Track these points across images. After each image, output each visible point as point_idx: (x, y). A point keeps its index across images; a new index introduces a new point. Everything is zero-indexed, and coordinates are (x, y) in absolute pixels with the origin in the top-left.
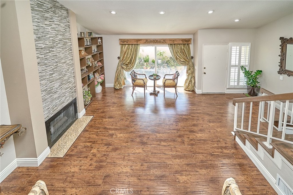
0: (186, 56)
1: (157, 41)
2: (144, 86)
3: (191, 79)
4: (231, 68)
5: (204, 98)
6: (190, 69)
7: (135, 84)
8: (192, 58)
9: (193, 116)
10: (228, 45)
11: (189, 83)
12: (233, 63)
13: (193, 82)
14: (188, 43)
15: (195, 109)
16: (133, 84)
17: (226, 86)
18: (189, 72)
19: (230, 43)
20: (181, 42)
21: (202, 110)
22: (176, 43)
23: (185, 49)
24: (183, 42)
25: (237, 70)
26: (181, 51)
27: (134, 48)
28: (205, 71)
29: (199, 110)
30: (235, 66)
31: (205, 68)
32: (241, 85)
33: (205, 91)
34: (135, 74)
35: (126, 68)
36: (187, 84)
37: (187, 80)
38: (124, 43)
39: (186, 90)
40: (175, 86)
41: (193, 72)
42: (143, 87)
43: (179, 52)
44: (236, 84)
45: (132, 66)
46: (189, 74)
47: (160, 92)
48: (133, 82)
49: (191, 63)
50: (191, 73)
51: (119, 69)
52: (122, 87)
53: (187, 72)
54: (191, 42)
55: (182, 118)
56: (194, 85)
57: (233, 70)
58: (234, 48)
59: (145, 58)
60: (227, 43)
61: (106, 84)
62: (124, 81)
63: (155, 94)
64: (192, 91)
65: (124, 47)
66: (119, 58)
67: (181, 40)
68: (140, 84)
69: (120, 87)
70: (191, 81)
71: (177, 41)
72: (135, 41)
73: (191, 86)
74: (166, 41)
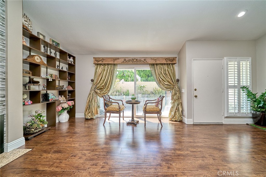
0: (170, 78)
1: (137, 60)
2: (119, 111)
3: (178, 106)
4: (229, 89)
5: (198, 128)
6: (175, 94)
7: (108, 109)
8: (178, 81)
9: (193, 152)
10: (223, 60)
11: (175, 112)
12: (231, 83)
13: (181, 109)
14: (172, 63)
15: (192, 141)
16: (105, 109)
17: (224, 113)
18: (174, 97)
19: (225, 58)
20: (164, 62)
21: (204, 143)
22: (158, 62)
23: (169, 70)
24: (167, 61)
25: (237, 91)
26: (165, 73)
27: (110, 69)
28: (196, 93)
29: (198, 142)
30: (234, 87)
31: (195, 90)
32: (243, 113)
33: (197, 121)
34: (111, 100)
35: (100, 92)
36: (173, 113)
37: (172, 107)
38: (98, 63)
39: (172, 121)
40: (159, 112)
41: (180, 98)
42: (118, 113)
43: (163, 73)
44: (237, 111)
45: (107, 91)
46: (175, 101)
47: (139, 122)
48: (106, 107)
49: (177, 87)
50: (177, 99)
51: (92, 94)
52: (94, 117)
53: (172, 99)
54: (176, 61)
55: (176, 155)
56: (181, 113)
57: (231, 91)
58: (231, 64)
59: (125, 92)
60: (221, 58)
61: (76, 114)
62: (96, 109)
63: (133, 124)
64: (180, 121)
65: (98, 68)
66: (92, 81)
67: (164, 59)
68: (114, 109)
69: (91, 117)
70: (177, 109)
71: (159, 61)
72: (111, 60)
73: (178, 114)
74: (147, 60)
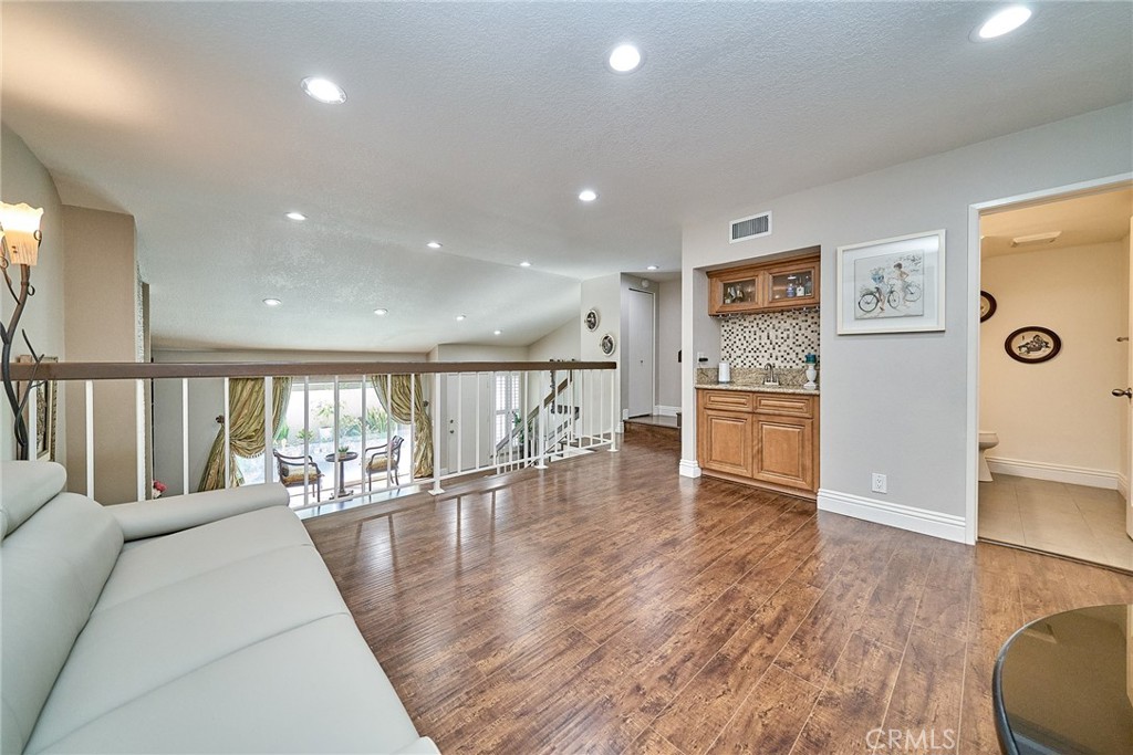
3: (426, 451)
4: (495, 417)
6: (422, 430)
8: (426, 404)
11: (421, 461)
12: (498, 408)
13: (430, 455)
18: (420, 435)
25: (504, 418)
28: (452, 427)
31: (452, 421)
36: (417, 464)
39: (416, 477)
40: (394, 467)
41: (430, 436)
48: (284, 477)
49: (424, 417)
50: (425, 436)
56: (431, 463)
57: (498, 418)
58: (498, 379)
64: (427, 476)
65: (240, 388)
66: (220, 420)
70: (425, 456)
73: (425, 465)
